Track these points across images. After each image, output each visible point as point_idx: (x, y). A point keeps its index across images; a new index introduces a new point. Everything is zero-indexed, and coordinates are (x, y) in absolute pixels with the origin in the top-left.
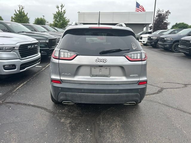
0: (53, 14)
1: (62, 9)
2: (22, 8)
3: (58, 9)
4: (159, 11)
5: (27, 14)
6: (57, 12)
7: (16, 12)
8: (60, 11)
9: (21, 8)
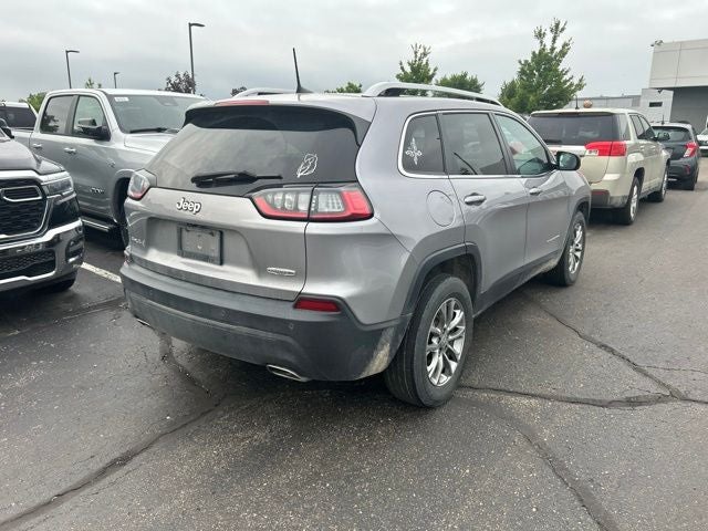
0: (520, 62)
1: (554, 40)
2: (425, 54)
3: (541, 42)
5: (435, 70)
6: (534, 53)
7: (402, 68)
8: (548, 47)
9: (419, 55)
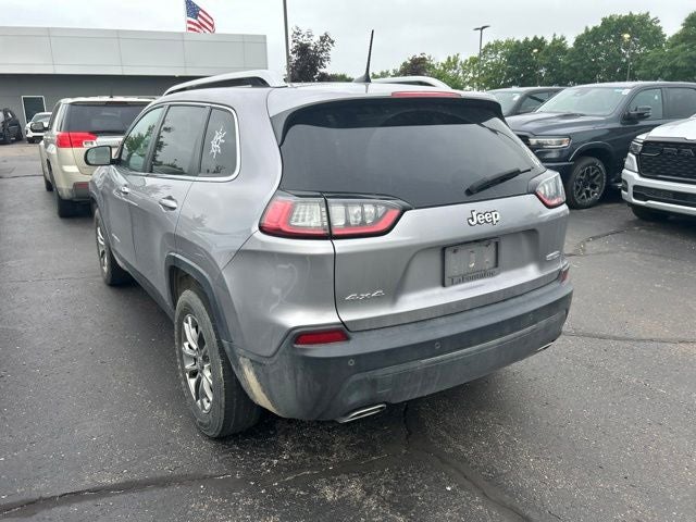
4: (298, 34)
